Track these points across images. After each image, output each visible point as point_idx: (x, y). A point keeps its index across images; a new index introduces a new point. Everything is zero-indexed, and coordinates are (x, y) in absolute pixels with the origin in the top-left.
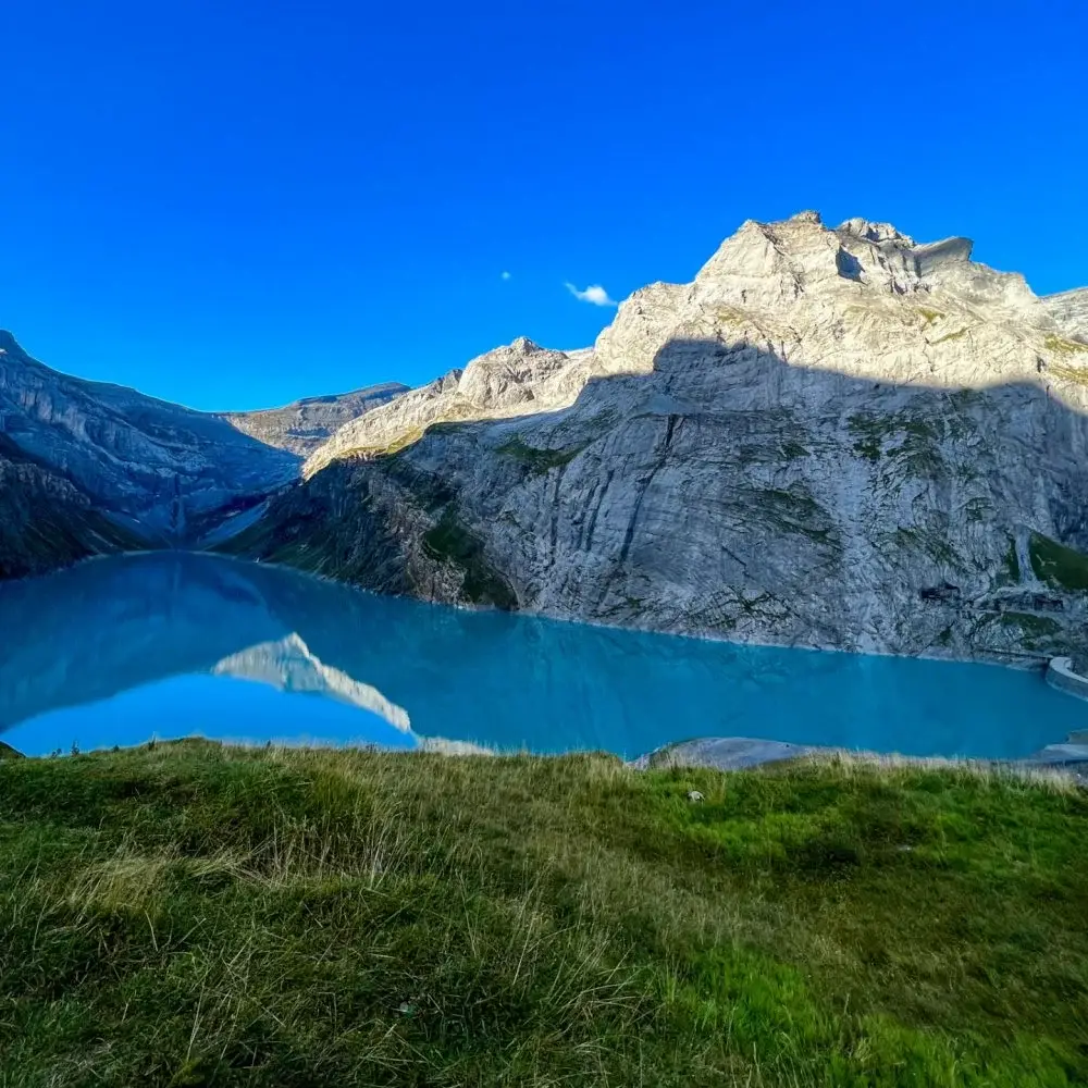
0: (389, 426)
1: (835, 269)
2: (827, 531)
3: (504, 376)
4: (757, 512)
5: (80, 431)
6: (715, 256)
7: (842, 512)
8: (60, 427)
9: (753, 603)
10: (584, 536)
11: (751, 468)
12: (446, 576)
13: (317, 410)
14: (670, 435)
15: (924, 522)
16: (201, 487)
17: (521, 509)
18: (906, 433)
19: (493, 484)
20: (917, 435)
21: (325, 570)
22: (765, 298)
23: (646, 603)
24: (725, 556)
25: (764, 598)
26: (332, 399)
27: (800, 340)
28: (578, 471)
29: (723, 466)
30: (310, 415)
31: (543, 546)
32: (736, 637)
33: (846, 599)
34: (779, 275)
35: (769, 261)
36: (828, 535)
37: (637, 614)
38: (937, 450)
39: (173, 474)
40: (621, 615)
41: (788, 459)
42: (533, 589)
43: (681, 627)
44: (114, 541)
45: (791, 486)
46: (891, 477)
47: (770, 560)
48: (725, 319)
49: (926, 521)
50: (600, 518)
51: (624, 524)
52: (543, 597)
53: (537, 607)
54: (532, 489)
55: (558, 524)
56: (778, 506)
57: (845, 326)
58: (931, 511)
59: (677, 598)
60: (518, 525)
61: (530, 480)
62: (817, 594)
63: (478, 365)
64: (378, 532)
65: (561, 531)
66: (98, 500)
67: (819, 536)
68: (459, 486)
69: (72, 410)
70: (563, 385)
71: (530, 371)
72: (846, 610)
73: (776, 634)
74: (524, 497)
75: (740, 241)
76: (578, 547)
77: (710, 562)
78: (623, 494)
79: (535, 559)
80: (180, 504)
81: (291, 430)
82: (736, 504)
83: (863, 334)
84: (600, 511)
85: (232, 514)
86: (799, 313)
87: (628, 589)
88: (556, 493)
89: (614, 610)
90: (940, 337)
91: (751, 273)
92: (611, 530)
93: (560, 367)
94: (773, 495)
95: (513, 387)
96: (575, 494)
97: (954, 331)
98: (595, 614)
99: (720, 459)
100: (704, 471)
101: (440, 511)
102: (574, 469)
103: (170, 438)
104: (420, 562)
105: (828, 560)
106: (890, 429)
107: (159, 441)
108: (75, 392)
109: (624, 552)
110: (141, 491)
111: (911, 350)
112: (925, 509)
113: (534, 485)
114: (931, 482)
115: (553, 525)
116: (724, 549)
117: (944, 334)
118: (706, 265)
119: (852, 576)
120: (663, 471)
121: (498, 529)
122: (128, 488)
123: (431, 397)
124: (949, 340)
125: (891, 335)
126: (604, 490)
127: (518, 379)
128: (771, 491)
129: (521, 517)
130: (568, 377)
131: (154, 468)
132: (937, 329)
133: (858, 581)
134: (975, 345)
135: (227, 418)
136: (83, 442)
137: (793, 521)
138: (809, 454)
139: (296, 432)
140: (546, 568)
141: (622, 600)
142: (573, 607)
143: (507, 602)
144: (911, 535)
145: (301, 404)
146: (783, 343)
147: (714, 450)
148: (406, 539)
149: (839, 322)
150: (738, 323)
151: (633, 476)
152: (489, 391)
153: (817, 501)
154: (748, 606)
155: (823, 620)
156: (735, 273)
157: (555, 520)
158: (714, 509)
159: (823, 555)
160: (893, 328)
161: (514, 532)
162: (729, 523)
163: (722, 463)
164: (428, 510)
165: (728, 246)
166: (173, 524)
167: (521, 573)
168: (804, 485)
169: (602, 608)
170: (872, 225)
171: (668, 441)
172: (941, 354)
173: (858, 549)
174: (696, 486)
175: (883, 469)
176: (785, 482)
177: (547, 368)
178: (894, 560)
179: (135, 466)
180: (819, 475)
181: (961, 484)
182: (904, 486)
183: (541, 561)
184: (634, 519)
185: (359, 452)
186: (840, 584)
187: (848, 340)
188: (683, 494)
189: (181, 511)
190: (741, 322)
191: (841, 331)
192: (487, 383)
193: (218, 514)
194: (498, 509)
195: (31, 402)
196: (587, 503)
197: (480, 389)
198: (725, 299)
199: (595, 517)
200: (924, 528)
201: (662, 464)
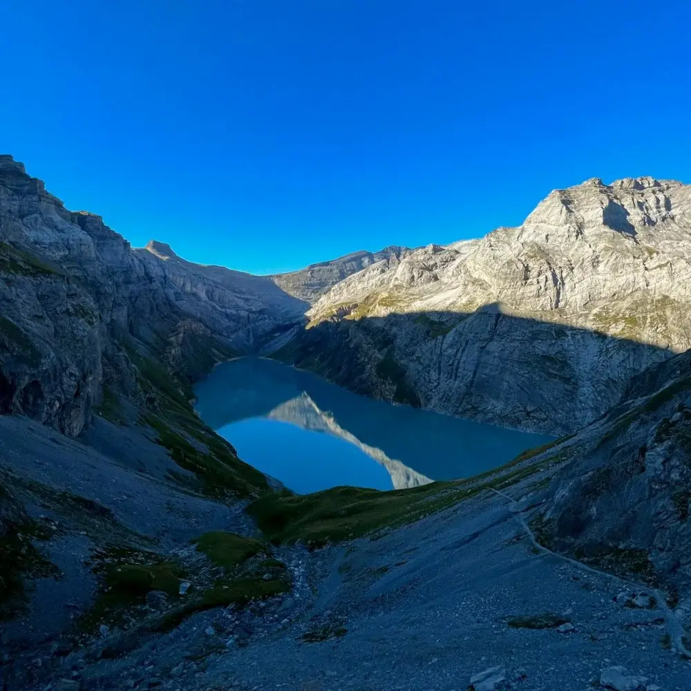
0: (360, 287)
1: (601, 220)
2: (572, 378)
3: (421, 268)
4: (536, 367)
5: (203, 295)
6: (534, 211)
7: (581, 368)
8: (195, 295)
9: (530, 412)
10: (453, 373)
11: (536, 343)
12: (387, 388)
13: (319, 270)
14: (496, 325)
15: (623, 375)
16: (261, 320)
17: (424, 356)
18: (624, 324)
19: (412, 340)
20: (630, 325)
21: (329, 377)
22: (559, 239)
23: (480, 409)
24: (519, 388)
25: (536, 411)
26: (327, 264)
27: (573, 268)
28: (451, 339)
29: (522, 342)
30: (315, 274)
31: (434, 375)
32: (520, 429)
33: (576, 413)
34: (568, 225)
35: (563, 217)
36: (572, 380)
37: (476, 414)
38: (640, 334)
39: (246, 313)
40: (469, 414)
41: (556, 339)
42: (429, 397)
43: (496, 421)
44: (224, 354)
45: (557, 353)
46: (610, 350)
47: (540, 392)
48: (532, 257)
49: (625, 374)
50: (461, 365)
51: (472, 368)
52: (433, 401)
53: (430, 407)
54: (430, 346)
55: (442, 365)
56: (548, 364)
57: (600, 259)
58: (629, 369)
59: (495, 407)
60: (422, 364)
61: (428, 341)
62: (562, 410)
63: (406, 262)
64: (355, 360)
65: (442, 368)
66: (213, 332)
67: (567, 380)
68: (395, 336)
69: (200, 285)
70: (455, 272)
71: (436, 263)
72: (576, 418)
73: (541, 428)
74: (425, 349)
75: (548, 203)
76: (451, 378)
77: (511, 391)
78: (472, 353)
79: (430, 382)
80: (251, 329)
81: (305, 284)
82: (526, 362)
83: (610, 264)
84: (461, 361)
85: (277, 335)
86: (576, 250)
87: (473, 401)
88: (441, 349)
89: (465, 411)
90: (655, 266)
91: (553, 223)
92: (466, 371)
93: (454, 260)
94: (547, 357)
95: (427, 274)
96: (450, 351)
97: (663, 263)
98: (456, 413)
99: (521, 338)
100: (511, 344)
101: (386, 350)
102: (450, 337)
103: (244, 293)
104: (375, 380)
105: (569, 393)
106: (616, 321)
107: (239, 295)
108: (198, 273)
109: (472, 382)
110: (232, 324)
111: (635, 274)
112: (625, 367)
113: (431, 344)
114: (632, 353)
115: (439, 365)
116: (518, 385)
117: (657, 264)
118: (530, 216)
119: (581, 402)
120: (491, 343)
121: (412, 365)
122: (226, 323)
123: (383, 271)
124: (658, 269)
125: (625, 266)
126: (464, 350)
127: (429, 269)
128: (546, 356)
129: (424, 360)
130: (458, 267)
131: (237, 311)
132: (654, 261)
133: (583, 404)
134: (673, 271)
135: (271, 278)
136: (206, 301)
137: (554, 372)
138: (568, 336)
139: (308, 285)
140: (436, 387)
141: (470, 406)
142: (446, 408)
143: (415, 403)
144: (614, 382)
145: (310, 268)
146: (562, 271)
147: (518, 333)
148: (368, 364)
149: (597, 257)
150: (538, 261)
151: (477, 345)
152: (413, 277)
153: (569, 362)
154: (528, 414)
155: (563, 423)
156: (545, 222)
157: (440, 363)
158: (516, 365)
159: (567, 390)
160: (627, 261)
161: (420, 368)
162: (522, 372)
163: (522, 340)
164: (379, 350)
165: (541, 206)
166: (248, 341)
167: (423, 388)
168: (563, 353)
169: (460, 410)
170: (638, 180)
171: (495, 327)
172: (653, 276)
173: (586, 389)
174: (507, 352)
175: (606, 345)
176: (552, 352)
177: (447, 261)
178: (603, 394)
179: (229, 311)
180: (572, 348)
181: (649, 354)
182: (615, 355)
183: (433, 383)
184: (477, 366)
185: (344, 306)
186: (574, 406)
187: (601, 268)
188: (500, 356)
189: (251, 334)
190: (539, 260)
191: (598, 262)
192: (412, 272)
193: (270, 335)
194: (413, 353)
195: (182, 282)
196: (455, 355)
197: (408, 276)
198: (536, 240)
199: (459, 363)
200: (623, 378)
201: (491, 339)
